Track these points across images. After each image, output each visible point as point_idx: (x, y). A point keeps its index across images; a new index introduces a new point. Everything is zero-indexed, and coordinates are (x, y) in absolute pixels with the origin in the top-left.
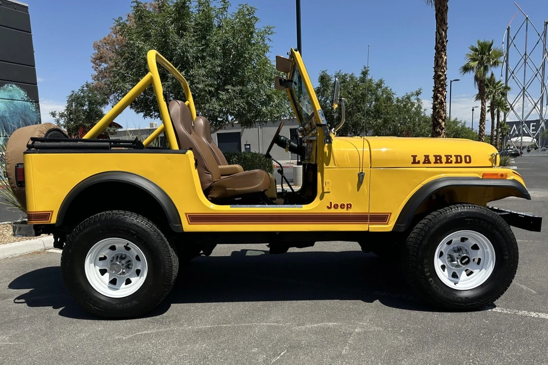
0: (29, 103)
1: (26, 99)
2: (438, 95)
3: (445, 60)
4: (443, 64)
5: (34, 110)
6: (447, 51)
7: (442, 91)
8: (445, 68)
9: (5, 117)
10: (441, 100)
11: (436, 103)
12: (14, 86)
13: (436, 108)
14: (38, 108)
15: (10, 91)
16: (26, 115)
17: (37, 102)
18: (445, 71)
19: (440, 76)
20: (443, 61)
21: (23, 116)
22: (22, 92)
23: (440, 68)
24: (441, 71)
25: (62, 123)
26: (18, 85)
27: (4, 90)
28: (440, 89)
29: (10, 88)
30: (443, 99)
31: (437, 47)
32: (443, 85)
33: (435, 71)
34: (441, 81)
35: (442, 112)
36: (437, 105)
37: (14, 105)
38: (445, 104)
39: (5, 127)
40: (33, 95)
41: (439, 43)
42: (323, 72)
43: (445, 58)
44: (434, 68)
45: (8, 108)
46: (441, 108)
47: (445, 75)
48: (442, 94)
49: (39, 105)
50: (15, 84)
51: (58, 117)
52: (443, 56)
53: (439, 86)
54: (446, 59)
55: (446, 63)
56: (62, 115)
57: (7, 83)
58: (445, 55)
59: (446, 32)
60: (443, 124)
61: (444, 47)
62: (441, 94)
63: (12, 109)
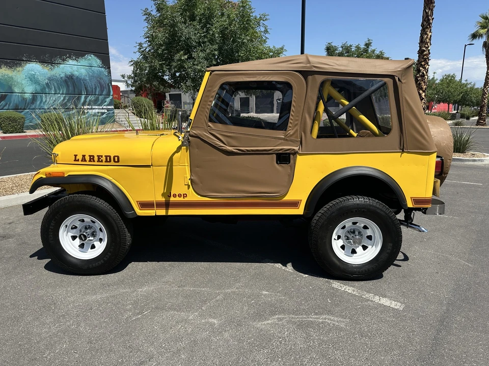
0: (103, 69)
1: (101, 66)
2: (421, 68)
3: (429, 36)
4: (428, 40)
5: (107, 74)
6: (432, 29)
7: (425, 65)
8: (429, 44)
9: (86, 80)
10: (423, 73)
11: (418, 75)
12: (92, 56)
13: (418, 80)
14: (110, 72)
15: (89, 60)
16: (100, 79)
17: (109, 68)
18: (428, 47)
19: (424, 51)
20: (427, 37)
21: (99, 79)
22: (98, 61)
23: (424, 44)
24: (425, 47)
25: (130, 83)
26: (95, 55)
27: (85, 59)
28: (423, 63)
29: (89, 57)
30: (425, 72)
31: (423, 24)
32: (426, 59)
33: (420, 47)
34: (424, 56)
35: (423, 84)
36: (418, 77)
37: (92, 70)
38: (426, 77)
39: (85, 88)
40: (106, 63)
42: (329, 44)
43: (430, 34)
44: (419, 43)
45: (88, 73)
46: (423, 81)
47: (429, 50)
48: (425, 68)
49: (110, 70)
50: (93, 55)
51: (126, 79)
52: (428, 33)
53: (422, 60)
54: (431, 36)
55: (430, 39)
56: (129, 77)
57: (87, 54)
58: (430, 32)
59: (432, 10)
60: (423, 94)
61: (429, 24)
62: (423, 68)
63: (91, 74)
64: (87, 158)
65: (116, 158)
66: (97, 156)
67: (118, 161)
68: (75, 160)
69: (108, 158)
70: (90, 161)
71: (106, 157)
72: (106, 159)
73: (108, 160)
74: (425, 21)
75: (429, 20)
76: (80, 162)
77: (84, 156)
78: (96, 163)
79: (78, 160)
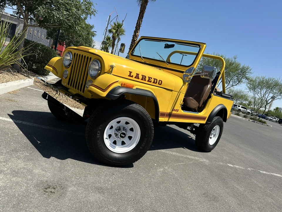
64: (140, 77)
65: (160, 82)
66: (148, 77)
67: (161, 84)
68: (130, 76)
69: (156, 80)
70: (142, 79)
71: (155, 79)
72: (154, 81)
73: (155, 82)
74: (138, 25)
75: (140, 26)
76: (133, 79)
77: (138, 75)
78: (146, 82)
79: (132, 76)
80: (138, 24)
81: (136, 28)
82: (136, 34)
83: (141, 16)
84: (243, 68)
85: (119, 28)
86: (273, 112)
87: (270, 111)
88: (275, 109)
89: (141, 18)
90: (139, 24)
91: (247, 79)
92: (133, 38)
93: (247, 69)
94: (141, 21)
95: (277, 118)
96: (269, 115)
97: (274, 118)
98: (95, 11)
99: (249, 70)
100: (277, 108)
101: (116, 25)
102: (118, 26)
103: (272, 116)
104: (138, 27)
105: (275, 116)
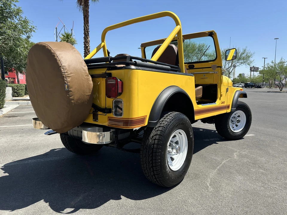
31: (85, 33)
41: (86, 31)
80: (85, 30)
81: (85, 34)
82: (86, 40)
83: (86, 21)
84: (200, 46)
85: (69, 39)
86: (238, 79)
87: (235, 79)
88: (238, 76)
89: (86, 23)
90: (87, 29)
91: (206, 56)
92: (85, 44)
93: (203, 46)
94: (88, 26)
95: (242, 84)
96: (235, 83)
97: (240, 84)
98: (33, 28)
99: (205, 47)
100: (240, 75)
101: (64, 36)
102: (67, 36)
103: (238, 83)
104: (86, 32)
105: (240, 82)
